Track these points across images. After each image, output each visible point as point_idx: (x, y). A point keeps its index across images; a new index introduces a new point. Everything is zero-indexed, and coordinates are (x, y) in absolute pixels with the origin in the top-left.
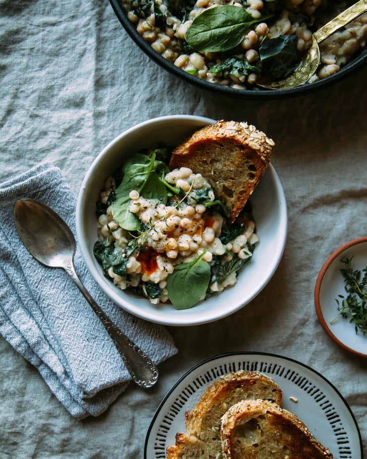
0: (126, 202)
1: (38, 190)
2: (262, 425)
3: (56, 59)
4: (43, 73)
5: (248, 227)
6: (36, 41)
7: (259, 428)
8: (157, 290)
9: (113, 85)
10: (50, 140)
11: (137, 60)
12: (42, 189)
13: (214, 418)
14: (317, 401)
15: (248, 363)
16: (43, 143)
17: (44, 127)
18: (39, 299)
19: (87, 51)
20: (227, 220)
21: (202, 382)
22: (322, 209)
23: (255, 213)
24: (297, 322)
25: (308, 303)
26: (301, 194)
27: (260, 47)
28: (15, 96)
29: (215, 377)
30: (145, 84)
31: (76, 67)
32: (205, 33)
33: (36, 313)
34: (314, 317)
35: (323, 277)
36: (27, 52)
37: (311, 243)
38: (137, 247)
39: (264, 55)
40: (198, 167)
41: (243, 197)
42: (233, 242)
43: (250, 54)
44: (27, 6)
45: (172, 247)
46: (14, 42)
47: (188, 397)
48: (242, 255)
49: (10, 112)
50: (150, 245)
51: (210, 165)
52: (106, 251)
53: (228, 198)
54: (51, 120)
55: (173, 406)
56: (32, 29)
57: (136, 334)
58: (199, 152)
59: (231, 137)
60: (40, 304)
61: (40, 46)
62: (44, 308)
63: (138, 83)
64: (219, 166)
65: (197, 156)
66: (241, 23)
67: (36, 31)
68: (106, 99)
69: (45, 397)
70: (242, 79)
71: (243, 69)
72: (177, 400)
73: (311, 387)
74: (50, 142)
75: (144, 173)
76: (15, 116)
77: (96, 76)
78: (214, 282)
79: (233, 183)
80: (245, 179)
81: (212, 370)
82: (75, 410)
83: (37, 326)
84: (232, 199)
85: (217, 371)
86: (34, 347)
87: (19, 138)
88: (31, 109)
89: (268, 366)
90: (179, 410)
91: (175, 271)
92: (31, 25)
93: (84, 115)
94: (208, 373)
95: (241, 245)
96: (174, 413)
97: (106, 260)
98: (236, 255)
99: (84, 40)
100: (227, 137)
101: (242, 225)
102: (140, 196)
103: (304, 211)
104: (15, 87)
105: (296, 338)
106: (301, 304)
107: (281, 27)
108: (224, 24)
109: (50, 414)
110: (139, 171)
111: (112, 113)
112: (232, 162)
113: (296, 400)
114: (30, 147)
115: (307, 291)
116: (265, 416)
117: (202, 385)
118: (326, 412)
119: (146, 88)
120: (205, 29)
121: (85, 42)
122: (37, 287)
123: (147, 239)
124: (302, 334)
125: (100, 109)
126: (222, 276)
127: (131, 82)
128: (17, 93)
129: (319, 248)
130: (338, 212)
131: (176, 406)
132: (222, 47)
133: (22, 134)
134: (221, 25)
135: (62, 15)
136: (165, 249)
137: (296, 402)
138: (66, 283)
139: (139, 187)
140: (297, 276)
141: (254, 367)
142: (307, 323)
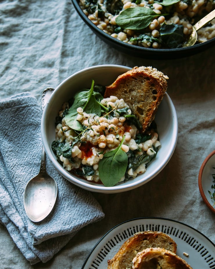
0: (75, 115)
1: (20, 106)
2: (161, 263)
3: (39, 41)
4: (31, 48)
5: (153, 136)
6: (28, 31)
7: (159, 265)
8: (91, 170)
9: (72, 56)
10: (31, 85)
11: (88, 43)
12: (23, 105)
13: (128, 261)
14: (203, 256)
15: (153, 225)
16: (26, 86)
17: (27, 77)
18: (13, 177)
19: (58, 37)
20: (140, 130)
21: (121, 239)
22: (203, 131)
23: (158, 129)
24: (188, 202)
25: (195, 190)
26: (189, 121)
27: (160, 28)
28: (12, 60)
29: (130, 235)
30: (92, 56)
31: (51, 46)
32: (127, 19)
33: (10, 187)
34: (199, 199)
35: (203, 168)
36: (22, 36)
37: (196, 151)
38: (80, 140)
39: (163, 33)
40: (122, 95)
41: (150, 113)
42: (143, 144)
43: (154, 32)
44: (24, 13)
45: (102, 140)
46: (15, 31)
47: (110, 249)
48: (149, 152)
49: (7, 68)
50: (88, 140)
51: (129, 93)
52: (59, 146)
53: (140, 115)
54: (33, 73)
55: (99, 255)
56: (26, 25)
57: (76, 201)
58: (122, 85)
59: (141, 72)
60: (13, 180)
61: (30, 34)
62: (16, 183)
63: (88, 55)
64: (134, 93)
65: (121, 88)
66: (149, 15)
67: (28, 25)
68: (68, 63)
69: (9, 248)
70: (149, 44)
71: (149, 39)
72: (102, 250)
73: (198, 244)
74: (31, 86)
75: (87, 97)
76: (10, 71)
77: (62, 49)
78: (130, 168)
79: (143, 104)
80: (151, 100)
81: (128, 230)
82: (29, 255)
83: (9, 196)
84: (143, 116)
85: (132, 231)
86: (5, 209)
87: (11, 83)
88: (21, 67)
89: (167, 228)
90: (103, 259)
91: (104, 158)
92: (26, 22)
93: (54, 71)
94: (125, 231)
95: (149, 145)
96: (99, 260)
97: (59, 150)
98: (145, 152)
99: (57, 31)
100: (139, 72)
101: (150, 134)
102: (84, 111)
103: (191, 131)
104: (13, 54)
105: (188, 214)
106: (190, 190)
107: (173, 20)
108: (139, 15)
109: (11, 260)
110: (84, 95)
111: (71, 71)
112: (142, 90)
113: (187, 254)
114: (18, 88)
115: (194, 182)
116: (164, 257)
117: (120, 241)
118: (209, 264)
119: (93, 58)
120: (127, 17)
121: (57, 33)
122: (12, 169)
123: (86, 136)
124: (191, 211)
125: (64, 68)
126: (136, 165)
127: (84, 55)
128: (13, 58)
129: (202, 155)
130: (213, 133)
131: (101, 254)
132: (137, 27)
133: (13, 80)
134: (137, 16)
135: (45, 18)
136: (98, 141)
137: (188, 256)
138: (32, 169)
139: (83, 106)
140: (187, 172)
141: (157, 229)
142: (195, 203)
